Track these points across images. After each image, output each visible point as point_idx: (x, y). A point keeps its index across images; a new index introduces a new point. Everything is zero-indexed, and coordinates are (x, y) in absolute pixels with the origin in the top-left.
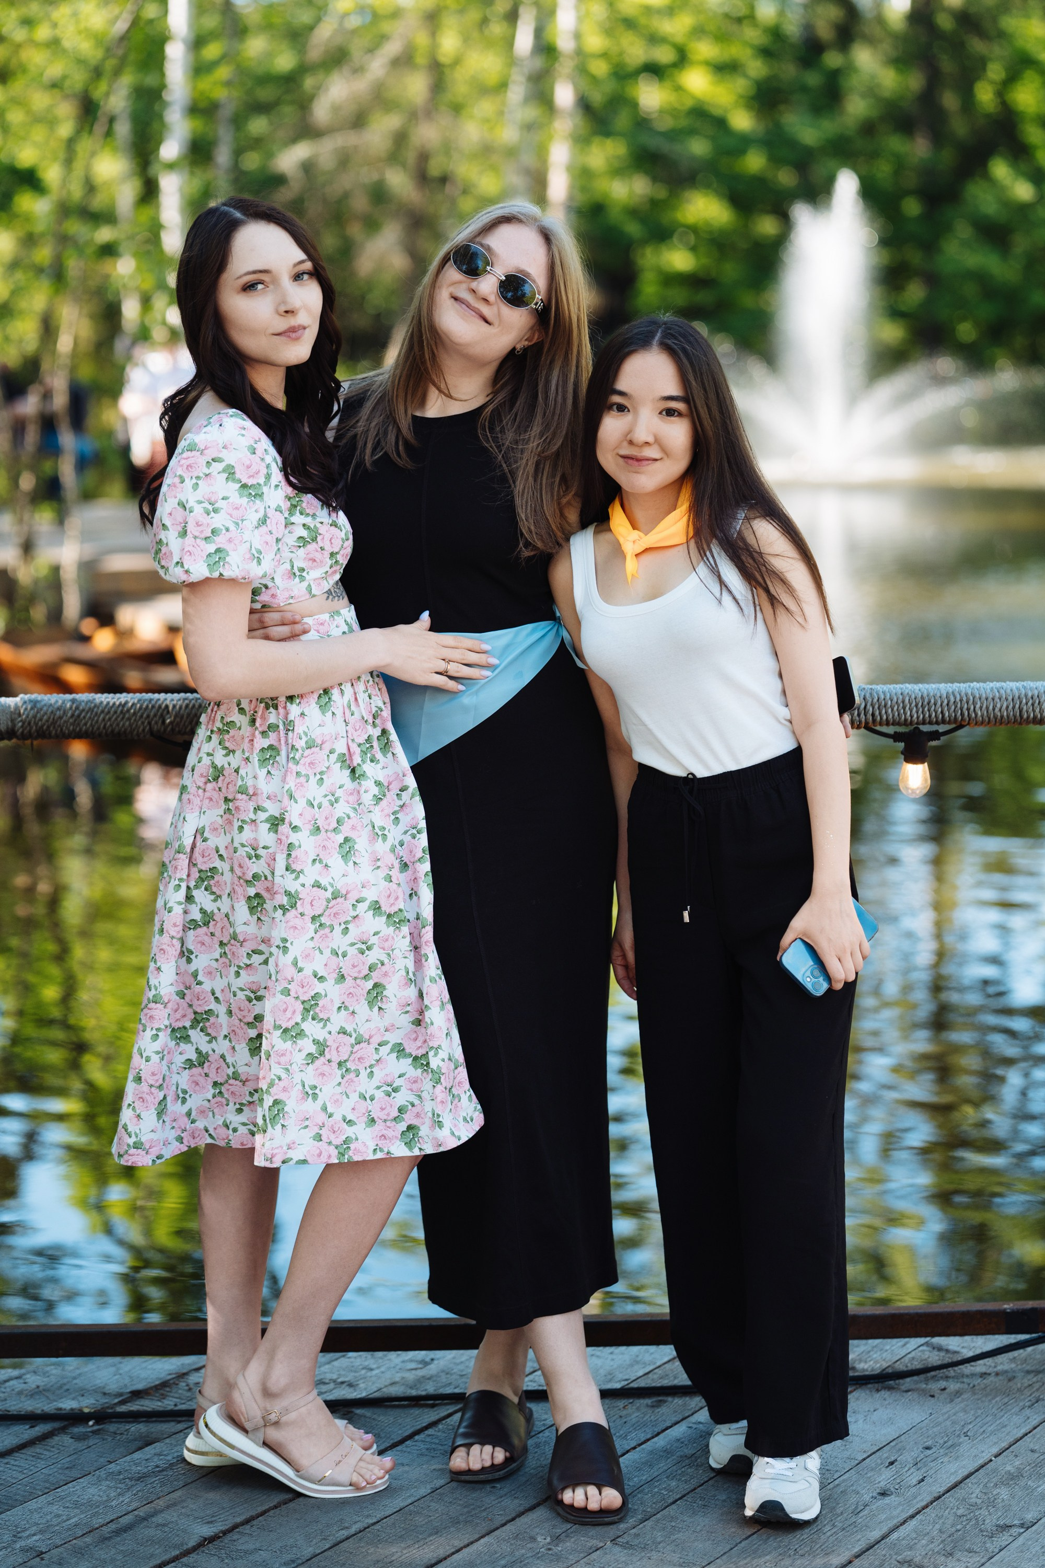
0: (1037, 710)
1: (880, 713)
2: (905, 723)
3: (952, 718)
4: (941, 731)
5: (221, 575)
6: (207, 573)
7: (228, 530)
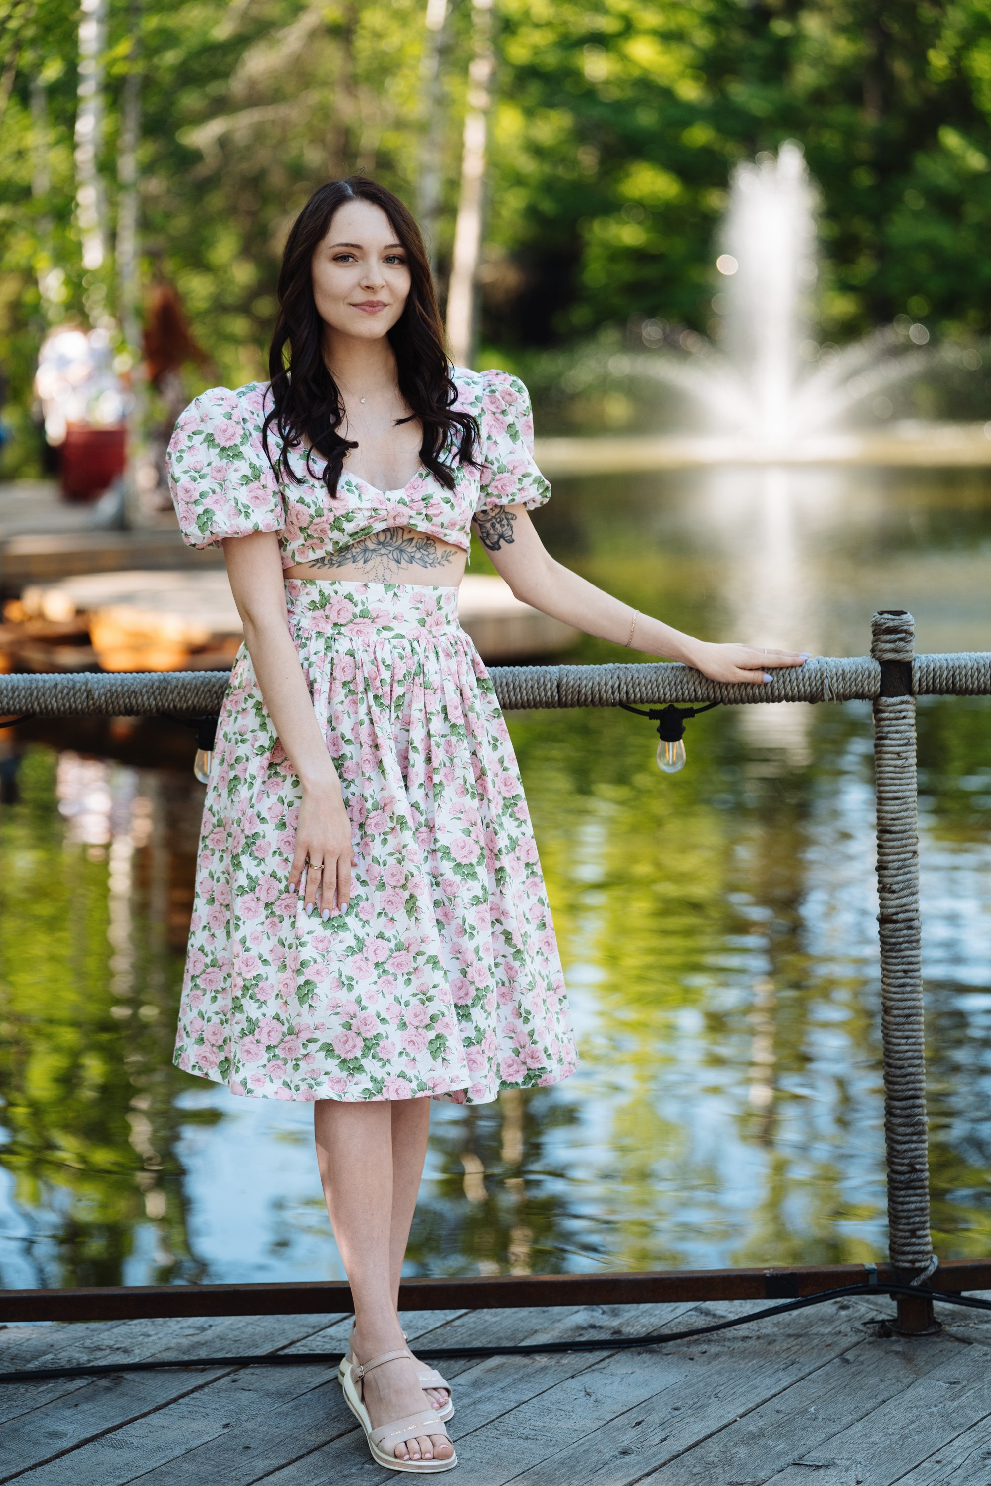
0: (789, 688)
1: (634, 692)
2: (659, 701)
3: (705, 696)
4: (695, 708)
5: (211, 533)
6: (199, 534)
7: (214, 492)
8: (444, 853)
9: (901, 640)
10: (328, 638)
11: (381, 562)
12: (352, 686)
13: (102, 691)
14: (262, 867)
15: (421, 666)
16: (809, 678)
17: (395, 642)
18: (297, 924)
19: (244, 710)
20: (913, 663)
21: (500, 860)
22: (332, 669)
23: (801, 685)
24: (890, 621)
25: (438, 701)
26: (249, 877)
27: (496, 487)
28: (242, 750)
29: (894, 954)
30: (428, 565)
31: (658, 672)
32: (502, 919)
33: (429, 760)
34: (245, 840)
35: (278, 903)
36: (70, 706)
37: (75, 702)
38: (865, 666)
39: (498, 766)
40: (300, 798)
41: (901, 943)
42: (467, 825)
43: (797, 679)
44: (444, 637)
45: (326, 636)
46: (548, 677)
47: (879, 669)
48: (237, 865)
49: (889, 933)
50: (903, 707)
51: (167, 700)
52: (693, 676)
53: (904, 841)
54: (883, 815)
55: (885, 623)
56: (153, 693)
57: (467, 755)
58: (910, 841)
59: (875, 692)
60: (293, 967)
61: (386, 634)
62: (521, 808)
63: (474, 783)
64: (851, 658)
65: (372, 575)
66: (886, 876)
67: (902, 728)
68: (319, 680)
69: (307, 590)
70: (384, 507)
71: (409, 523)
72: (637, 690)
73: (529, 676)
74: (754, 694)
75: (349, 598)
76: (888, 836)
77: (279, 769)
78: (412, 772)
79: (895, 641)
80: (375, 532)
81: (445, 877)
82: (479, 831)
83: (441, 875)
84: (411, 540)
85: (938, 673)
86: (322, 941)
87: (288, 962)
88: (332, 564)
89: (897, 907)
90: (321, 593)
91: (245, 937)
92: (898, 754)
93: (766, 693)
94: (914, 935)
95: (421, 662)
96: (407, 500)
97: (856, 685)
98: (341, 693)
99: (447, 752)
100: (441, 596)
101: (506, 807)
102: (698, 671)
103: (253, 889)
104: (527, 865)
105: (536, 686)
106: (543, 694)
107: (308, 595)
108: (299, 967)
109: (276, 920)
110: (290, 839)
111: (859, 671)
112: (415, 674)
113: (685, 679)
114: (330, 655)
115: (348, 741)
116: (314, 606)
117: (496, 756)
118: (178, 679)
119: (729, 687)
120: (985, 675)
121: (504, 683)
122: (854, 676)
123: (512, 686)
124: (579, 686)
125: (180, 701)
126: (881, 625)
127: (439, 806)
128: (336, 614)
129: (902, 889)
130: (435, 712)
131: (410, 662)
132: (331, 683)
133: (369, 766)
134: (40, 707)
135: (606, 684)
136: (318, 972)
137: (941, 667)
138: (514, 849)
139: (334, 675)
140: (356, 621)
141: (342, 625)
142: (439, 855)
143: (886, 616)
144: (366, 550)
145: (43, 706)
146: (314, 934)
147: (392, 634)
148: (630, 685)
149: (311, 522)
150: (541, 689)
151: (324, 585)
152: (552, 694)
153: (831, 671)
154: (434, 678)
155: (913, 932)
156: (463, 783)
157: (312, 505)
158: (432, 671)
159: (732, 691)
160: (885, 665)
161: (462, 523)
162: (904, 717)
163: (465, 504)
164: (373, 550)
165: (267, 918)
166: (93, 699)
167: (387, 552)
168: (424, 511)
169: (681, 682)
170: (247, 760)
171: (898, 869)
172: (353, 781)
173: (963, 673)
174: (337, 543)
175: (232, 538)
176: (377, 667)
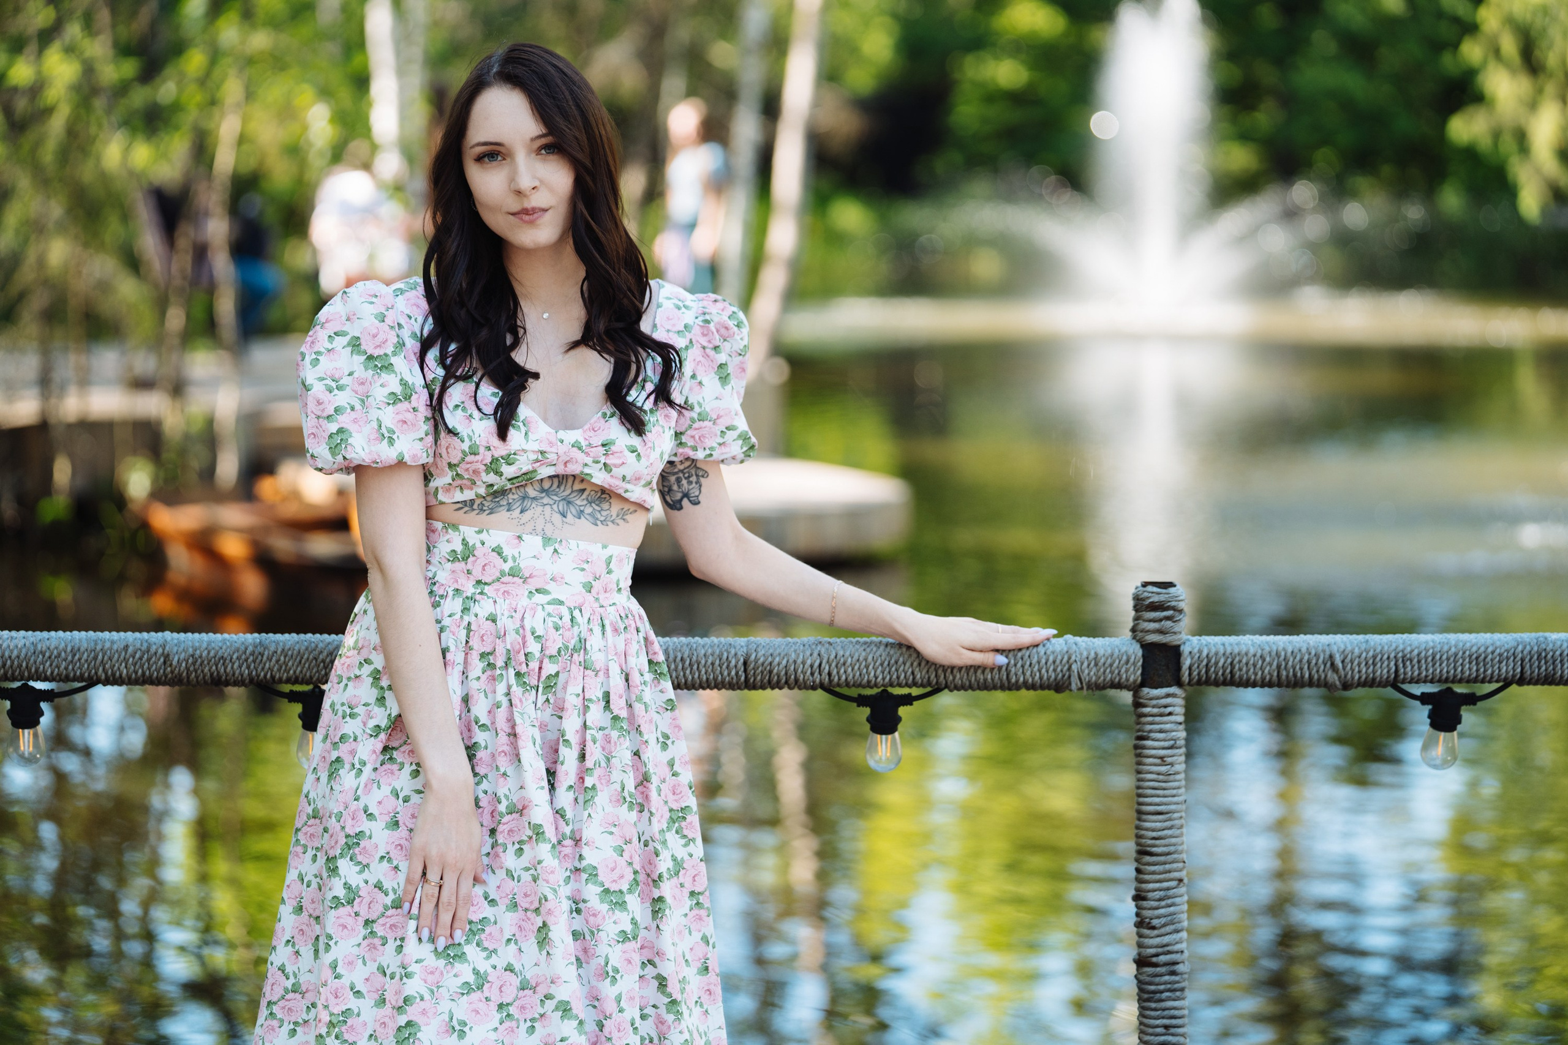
0: (1028, 673)
1: (838, 673)
2: (869, 685)
3: (925, 681)
4: (913, 694)
5: (345, 458)
6: (329, 457)
7: (353, 409)
8: (590, 875)
9: (1168, 618)
10: (467, 598)
11: (543, 513)
12: (491, 659)
13: (182, 656)
14: (366, 875)
15: (582, 642)
16: (1054, 662)
17: (550, 608)
18: (405, 950)
19: (357, 677)
20: (1182, 648)
21: (659, 888)
22: (468, 636)
23: (1044, 671)
24: (1155, 596)
25: (600, 685)
26: (347, 886)
27: (693, 437)
28: (351, 727)
29: (1153, 1005)
30: (599, 523)
31: (868, 650)
32: (657, 960)
33: (582, 757)
34: (345, 840)
35: (381, 921)
36: (144, 674)
37: (149, 669)
38: (1124, 649)
39: (667, 769)
40: (419, 792)
41: (1162, 992)
42: (620, 842)
43: (1039, 662)
44: (613, 608)
45: (465, 595)
46: (733, 652)
47: (1140, 652)
48: (333, 871)
49: (1148, 979)
50: (1169, 700)
51: (263, 669)
52: (910, 655)
53: (1167, 867)
54: (1143, 832)
55: (1148, 598)
56: (246, 660)
57: (627, 756)
58: (1175, 865)
59: (1135, 681)
60: (394, 1003)
61: (539, 598)
62: (691, 823)
63: (633, 790)
64: (1107, 639)
65: (529, 527)
66: (1145, 909)
67: (1168, 727)
68: (452, 648)
69: (448, 537)
70: (554, 450)
71: (582, 473)
72: (842, 671)
73: (710, 651)
74: (985, 680)
75: (498, 551)
76: (1148, 859)
77: (395, 754)
78: (561, 770)
79: (1160, 620)
80: (539, 477)
81: (588, 905)
82: (634, 851)
83: (584, 901)
84: (583, 491)
85: (1213, 661)
86: (432, 973)
87: (387, 996)
88: (482, 510)
89: (1157, 947)
90: (465, 542)
91: (336, 961)
92: (1162, 758)
93: (1001, 679)
94: (1178, 982)
95: (582, 635)
96: (584, 444)
97: (1112, 672)
98: (477, 667)
99: (604, 749)
100: (611, 557)
101: (672, 821)
102: (918, 653)
103: (350, 902)
104: (692, 894)
105: (717, 662)
106: (726, 673)
107: (449, 543)
108: (401, 1003)
109: (377, 941)
110: (404, 842)
111: (1115, 655)
112: (574, 649)
113: (901, 660)
114: (466, 619)
115: (483, 727)
116: (454, 557)
117: (665, 757)
118: (277, 643)
119: (955, 671)
120: (1270, 664)
121: (679, 658)
122: (1109, 661)
123: (687, 663)
124: (771, 664)
125: (279, 670)
126: (1143, 599)
127: (589, 815)
128: (480, 569)
129: (1164, 925)
130: (594, 698)
131: (568, 634)
132: (466, 654)
133: (505, 759)
134: (106, 674)
135: (804, 663)
136: (424, 1012)
137: (1216, 654)
138: (677, 873)
139: (471, 643)
140: (503, 579)
141: (486, 584)
142: (584, 876)
143: (1150, 588)
144: (524, 498)
145: (110, 672)
146: (425, 963)
147: (548, 598)
148: (834, 665)
149: (463, 459)
150: (724, 667)
151: (469, 532)
152: (737, 674)
153: (1081, 654)
154: (597, 657)
155: (1177, 978)
156: (620, 789)
157: (466, 439)
158: (596, 648)
159: (958, 676)
160: (1150, 650)
161: (648, 478)
162: (1170, 714)
163: (655, 455)
164: (534, 499)
165: (365, 938)
166: (171, 665)
167: (551, 502)
168: (603, 460)
169: (896, 662)
170: (355, 740)
171: (1160, 900)
172: (486, 776)
173: (1244, 661)
174: (492, 485)
175: (368, 467)
176: (524, 637)
